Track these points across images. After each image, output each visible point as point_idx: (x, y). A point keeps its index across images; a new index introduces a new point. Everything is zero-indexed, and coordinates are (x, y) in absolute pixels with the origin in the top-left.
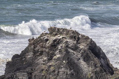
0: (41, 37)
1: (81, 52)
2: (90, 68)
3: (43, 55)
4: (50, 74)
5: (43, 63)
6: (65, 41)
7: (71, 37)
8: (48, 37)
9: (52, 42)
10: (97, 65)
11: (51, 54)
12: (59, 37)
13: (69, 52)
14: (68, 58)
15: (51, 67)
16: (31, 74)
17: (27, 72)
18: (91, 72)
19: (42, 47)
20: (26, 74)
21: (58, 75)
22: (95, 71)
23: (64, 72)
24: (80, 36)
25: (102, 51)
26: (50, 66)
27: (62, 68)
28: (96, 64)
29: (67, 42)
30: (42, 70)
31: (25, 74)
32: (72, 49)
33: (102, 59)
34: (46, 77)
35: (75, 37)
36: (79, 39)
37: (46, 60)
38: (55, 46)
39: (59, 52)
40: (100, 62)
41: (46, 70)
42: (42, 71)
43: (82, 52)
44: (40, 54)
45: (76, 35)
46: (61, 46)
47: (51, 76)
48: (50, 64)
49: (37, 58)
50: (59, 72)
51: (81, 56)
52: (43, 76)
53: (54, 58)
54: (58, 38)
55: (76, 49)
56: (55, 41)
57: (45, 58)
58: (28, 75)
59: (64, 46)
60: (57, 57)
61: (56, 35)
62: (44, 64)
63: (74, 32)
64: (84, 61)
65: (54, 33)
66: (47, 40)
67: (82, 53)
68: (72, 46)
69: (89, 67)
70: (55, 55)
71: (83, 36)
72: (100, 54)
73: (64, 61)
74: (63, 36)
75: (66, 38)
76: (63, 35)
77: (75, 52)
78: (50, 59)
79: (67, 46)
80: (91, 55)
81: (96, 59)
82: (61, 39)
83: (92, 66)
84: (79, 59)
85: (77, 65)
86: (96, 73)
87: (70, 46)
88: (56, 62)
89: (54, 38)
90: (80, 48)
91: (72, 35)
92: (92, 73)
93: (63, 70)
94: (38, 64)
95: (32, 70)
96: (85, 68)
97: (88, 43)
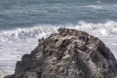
0: (51, 37)
1: (90, 53)
2: (99, 69)
3: (52, 56)
4: (59, 74)
5: (53, 63)
6: (75, 41)
7: (80, 38)
8: (57, 37)
9: (61, 42)
10: (105, 66)
11: (60, 54)
12: (68, 37)
13: (78, 53)
14: (77, 58)
15: (61, 67)
16: (40, 73)
17: (37, 72)
18: (99, 73)
19: (52, 47)
20: (35, 73)
21: (67, 75)
22: (104, 72)
23: (73, 73)
24: (89, 37)
25: (111, 52)
26: (60, 66)
27: (71, 68)
28: (105, 65)
29: (76, 42)
30: (52, 70)
31: (34, 73)
32: (82, 50)
33: (110, 60)
34: (55, 77)
35: (84, 38)
36: (88, 39)
37: (55, 60)
38: (64, 46)
39: (69, 52)
40: (109, 63)
41: (56, 70)
42: (52, 71)
43: (91, 53)
44: (49, 54)
45: (85, 36)
46: (70, 47)
47: (60, 76)
48: (60, 64)
49: (47, 58)
50: (68, 72)
51: (90, 57)
52: (53, 76)
53: (63, 58)
54: (67, 38)
55: (85, 50)
56: (64, 41)
57: (55, 59)
58: (38, 75)
59: (74, 46)
60: (67, 57)
61: (66, 35)
62: (53, 64)
63: (83, 32)
64: (93, 61)
65: (64, 34)
66: (57, 40)
67: (91, 54)
68: (81, 46)
69: (97, 67)
70: (65, 56)
71: (92, 37)
72: (109, 55)
73: (73, 62)
74: (73, 37)
75: (75, 39)
76: (72, 36)
77: (84, 53)
78: (59, 59)
79: (76, 47)
80: (100, 56)
81: (105, 60)
82: (70, 39)
83: (101, 67)
84: (88, 59)
85: (86, 66)
86: (104, 73)
87: (79, 46)
88: (65, 62)
89: (64, 39)
90: (89, 48)
91: (81, 35)
92: (100, 73)
93: (72, 70)
94: (47, 64)
95: (41, 69)
96: (94, 68)
97: (97, 44)
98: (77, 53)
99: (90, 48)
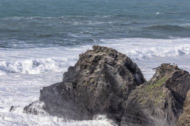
0: (86, 53)
3: (87, 69)
4: (90, 85)
7: (110, 55)
8: (91, 53)
9: (94, 58)
10: (131, 79)
11: (93, 68)
13: (107, 67)
14: (106, 72)
16: (76, 84)
17: (72, 82)
18: (125, 85)
19: (87, 62)
20: (71, 84)
21: (96, 86)
22: (129, 85)
23: (102, 84)
24: (118, 54)
26: (91, 78)
27: (100, 80)
29: (106, 58)
30: (84, 81)
32: (110, 65)
33: (137, 74)
34: (87, 88)
35: (113, 55)
36: (117, 56)
37: (88, 73)
38: (96, 61)
39: (100, 66)
40: (134, 77)
41: (87, 81)
43: (119, 67)
44: (85, 67)
45: (114, 53)
46: (101, 62)
47: (91, 87)
49: (82, 71)
51: (118, 71)
52: (85, 86)
53: (95, 71)
54: (99, 55)
55: (114, 65)
56: (96, 57)
57: (88, 71)
58: (73, 85)
59: (104, 62)
60: (97, 71)
61: (98, 52)
62: (87, 76)
63: (112, 50)
64: (120, 75)
65: (97, 51)
66: (91, 56)
67: (119, 69)
68: (110, 62)
69: (124, 80)
70: (96, 69)
71: (120, 54)
73: (102, 75)
75: (106, 56)
76: (104, 53)
77: (112, 68)
78: (92, 72)
79: (106, 62)
80: (127, 70)
81: (131, 74)
82: (101, 55)
83: (127, 80)
84: (116, 73)
85: (113, 79)
87: (108, 62)
88: (96, 75)
89: (96, 55)
90: (117, 64)
91: (111, 52)
93: (101, 82)
94: (81, 76)
95: (76, 80)
96: (120, 81)
97: (124, 60)
99: (119, 63)
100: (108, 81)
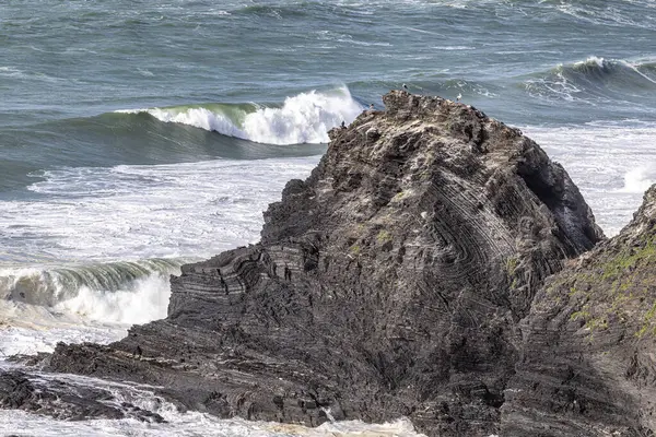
0: (358, 125)
1: (487, 184)
2: (518, 240)
3: (359, 190)
4: (374, 257)
5: (359, 215)
6: (436, 141)
7: (456, 130)
8: (379, 125)
9: (389, 144)
10: (542, 232)
11: (385, 185)
12: (415, 126)
13: (445, 182)
14: (439, 203)
15: (381, 231)
16: (315, 251)
17: (302, 244)
18: (519, 255)
19: (359, 160)
20: (297, 251)
21: (401, 260)
22: (534, 253)
23: (421, 252)
24: (488, 127)
25: (570, 181)
26: (379, 227)
27: (414, 236)
28: (540, 228)
29: (440, 145)
30: (351, 241)
31: (294, 250)
32: (458, 172)
33: (566, 209)
34: (360, 266)
35: (469, 131)
36: (483, 135)
37: (367, 206)
38: (399, 157)
39: (414, 179)
40: (555, 221)
41: (363, 241)
42: (350, 244)
43: (492, 183)
44: (351, 183)
45: (473, 123)
46: (420, 160)
47: (377, 263)
48: (379, 221)
49: (341, 197)
50: (403, 250)
51: (489, 197)
52: (351, 261)
53: (392, 200)
54: (412, 130)
55: (471, 173)
56: (400, 140)
57: (365, 200)
58: (305, 258)
59: (430, 159)
60: (404, 196)
61: (407, 118)
62: (359, 220)
63: (466, 110)
64: (499, 214)
65: (402, 113)
66: (376, 136)
67: (492, 188)
68: (458, 160)
69: (513, 235)
70: (399, 192)
71: (498, 127)
72: (563, 190)
73: (423, 214)
74: (430, 126)
75: (438, 134)
76: (429, 122)
77: (466, 183)
78: (381, 203)
79: (438, 162)
80: (526, 194)
81: (541, 210)
82: (421, 134)
83: (525, 233)
84: (481, 207)
85: (469, 229)
86: (536, 258)
87: (449, 160)
88: (400, 213)
89: (399, 130)
90: (484, 168)
91: (459, 120)
92: (522, 257)
93: (418, 244)
94: (339, 219)
95: (318, 237)
96: (499, 239)
97: (514, 151)
98: (438, 182)
99: (491, 165)
100: (449, 237)
